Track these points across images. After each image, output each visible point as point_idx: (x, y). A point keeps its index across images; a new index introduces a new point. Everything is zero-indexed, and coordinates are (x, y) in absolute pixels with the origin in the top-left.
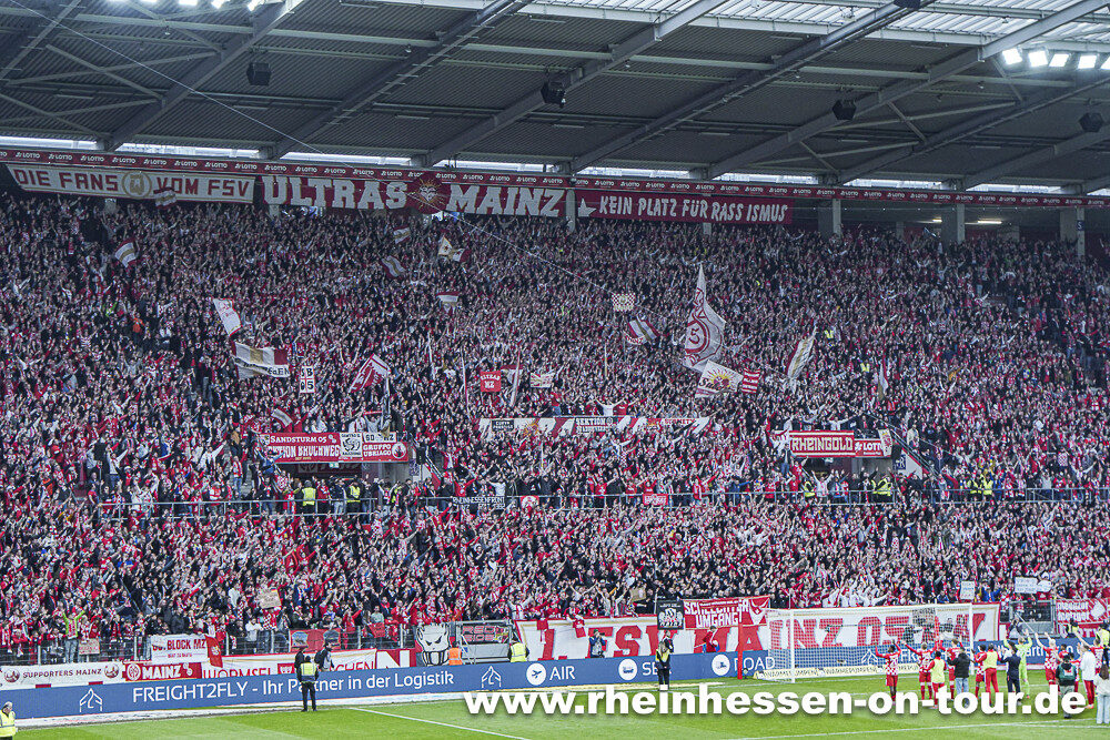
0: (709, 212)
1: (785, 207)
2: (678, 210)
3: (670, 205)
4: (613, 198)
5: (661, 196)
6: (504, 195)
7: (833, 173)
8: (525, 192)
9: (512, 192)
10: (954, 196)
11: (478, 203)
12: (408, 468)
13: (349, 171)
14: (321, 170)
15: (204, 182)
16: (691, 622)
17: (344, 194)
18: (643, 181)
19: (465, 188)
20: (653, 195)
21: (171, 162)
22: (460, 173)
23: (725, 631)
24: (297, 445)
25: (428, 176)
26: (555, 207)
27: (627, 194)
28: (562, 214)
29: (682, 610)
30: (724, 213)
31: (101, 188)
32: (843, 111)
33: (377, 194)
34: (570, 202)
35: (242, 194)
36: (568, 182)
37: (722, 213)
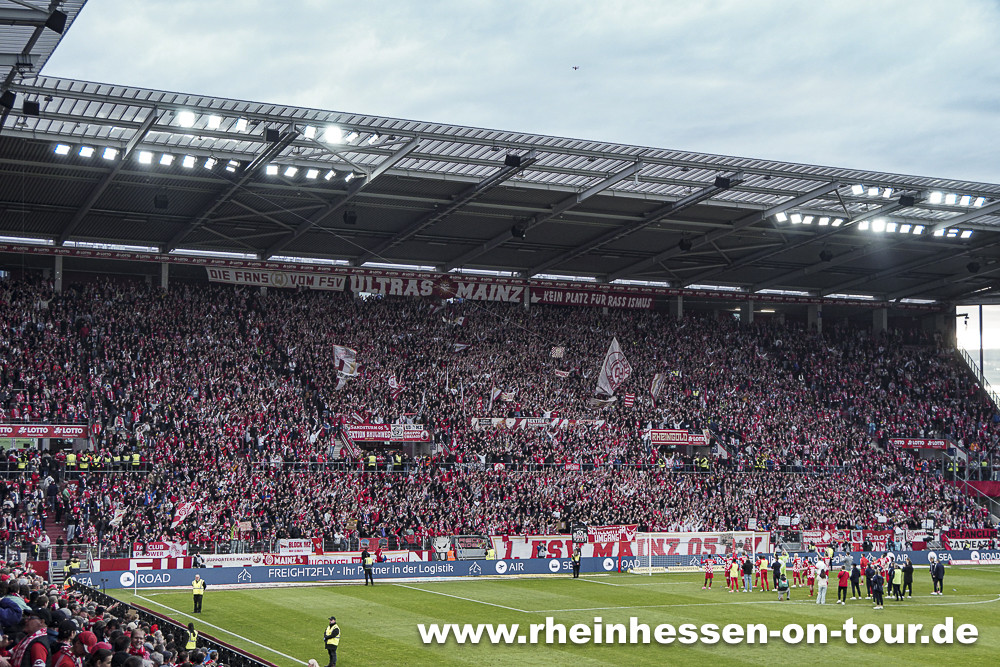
0: (607, 301)
1: (650, 300)
2: (589, 300)
3: (584, 297)
4: (551, 292)
5: (579, 292)
6: (488, 289)
7: (678, 281)
8: (501, 287)
9: (493, 287)
10: (747, 296)
11: (473, 294)
12: (429, 446)
13: (400, 272)
14: (384, 272)
15: (317, 279)
16: (591, 539)
17: (397, 287)
18: (569, 282)
19: (466, 285)
20: (575, 291)
21: (299, 266)
22: (463, 276)
23: (610, 545)
24: (366, 430)
25: (446, 278)
26: (518, 297)
27: (559, 290)
28: (522, 300)
29: (587, 531)
30: (615, 302)
31: (259, 280)
32: (684, 245)
33: (416, 287)
34: (527, 293)
35: (338, 286)
36: (525, 282)
37: (614, 302)
